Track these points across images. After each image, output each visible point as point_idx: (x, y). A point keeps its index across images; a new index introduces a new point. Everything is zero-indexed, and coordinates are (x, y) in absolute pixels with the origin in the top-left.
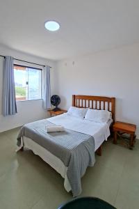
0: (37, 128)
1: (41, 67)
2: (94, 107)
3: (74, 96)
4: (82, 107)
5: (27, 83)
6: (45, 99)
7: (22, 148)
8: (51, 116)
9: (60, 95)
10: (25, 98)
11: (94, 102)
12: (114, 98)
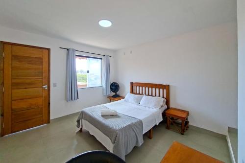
0: (93, 112)
1: (102, 57)
2: (150, 94)
3: (132, 83)
4: (139, 94)
5: (88, 72)
6: (104, 86)
7: (81, 129)
8: (111, 102)
9: (119, 82)
10: (86, 85)
11: (150, 89)
12: (168, 85)
